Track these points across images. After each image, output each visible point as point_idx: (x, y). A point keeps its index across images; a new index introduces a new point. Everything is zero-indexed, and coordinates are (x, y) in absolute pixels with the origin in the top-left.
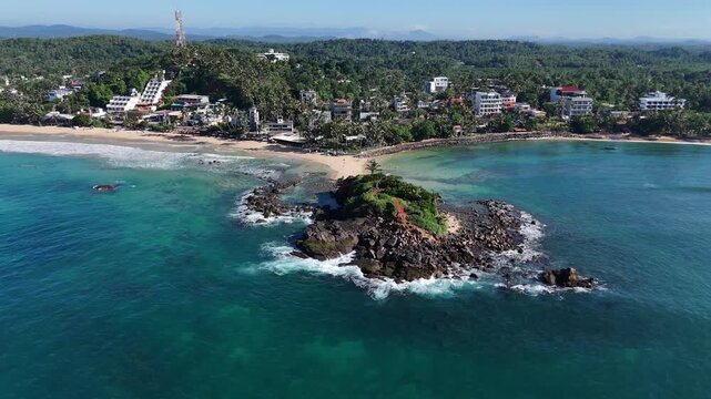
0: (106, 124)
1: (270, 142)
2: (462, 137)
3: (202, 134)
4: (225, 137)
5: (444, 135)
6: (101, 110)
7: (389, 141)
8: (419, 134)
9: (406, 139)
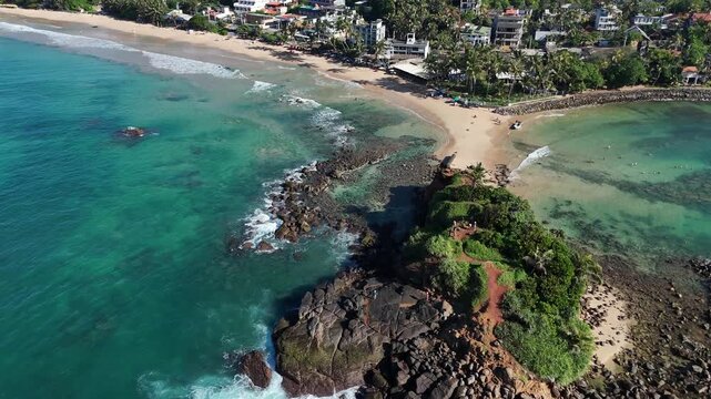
0: (221, 29)
1: (388, 72)
2: (696, 87)
3: (314, 52)
4: (337, 59)
5: (663, 81)
6: (227, 9)
7: (562, 87)
8: (617, 77)
9: (592, 85)
